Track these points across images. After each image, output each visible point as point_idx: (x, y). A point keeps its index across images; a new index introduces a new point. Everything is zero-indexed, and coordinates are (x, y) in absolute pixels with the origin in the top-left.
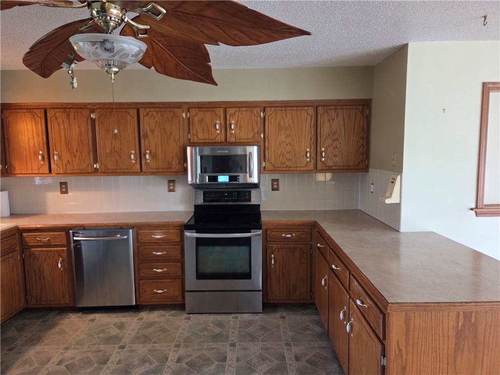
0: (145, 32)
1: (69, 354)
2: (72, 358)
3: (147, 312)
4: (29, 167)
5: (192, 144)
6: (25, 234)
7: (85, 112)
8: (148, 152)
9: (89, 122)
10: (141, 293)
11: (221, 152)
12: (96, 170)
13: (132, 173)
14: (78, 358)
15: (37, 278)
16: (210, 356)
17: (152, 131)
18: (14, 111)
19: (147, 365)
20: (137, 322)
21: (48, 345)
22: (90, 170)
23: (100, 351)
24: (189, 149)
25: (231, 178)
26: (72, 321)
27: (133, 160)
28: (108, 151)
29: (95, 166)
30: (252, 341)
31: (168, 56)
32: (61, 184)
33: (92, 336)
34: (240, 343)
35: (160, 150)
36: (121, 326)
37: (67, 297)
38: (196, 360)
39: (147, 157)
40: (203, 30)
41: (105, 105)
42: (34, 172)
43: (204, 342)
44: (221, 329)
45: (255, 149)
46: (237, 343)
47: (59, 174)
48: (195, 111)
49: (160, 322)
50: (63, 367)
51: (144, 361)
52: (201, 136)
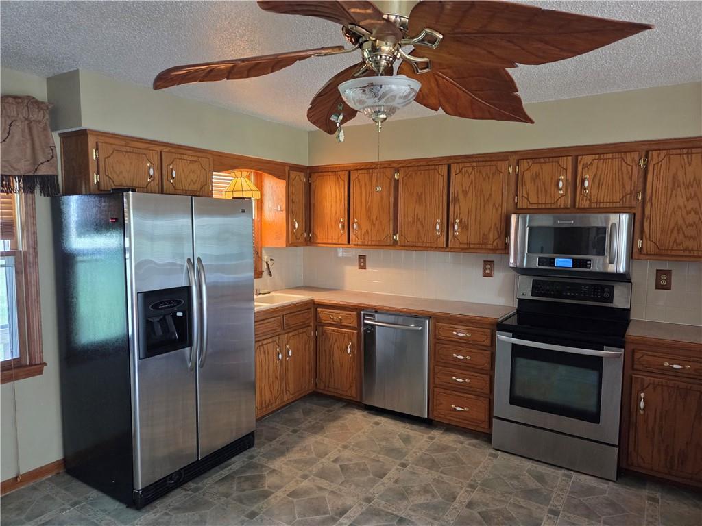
0: (426, 65)
1: (347, 454)
2: (349, 460)
3: (442, 432)
4: (330, 237)
5: (518, 211)
6: (319, 310)
7: (389, 172)
8: (457, 221)
9: (392, 184)
10: (435, 404)
11: (562, 222)
12: (395, 242)
13: (436, 248)
14: (355, 461)
15: (327, 361)
16: (514, 516)
17: (465, 193)
18: (321, 174)
19: (429, 497)
20: (427, 441)
21: (328, 438)
22: (389, 242)
23: (378, 461)
24: (514, 218)
25: (576, 263)
26: (356, 418)
27: (439, 231)
28: (410, 219)
29: (394, 237)
30: (588, 517)
31: (459, 91)
32: (360, 257)
33: (373, 440)
34: (566, 513)
35: (473, 218)
36: (407, 440)
37: (354, 388)
38: (493, 513)
39: (456, 227)
40: (492, 51)
41: (410, 163)
42: (334, 242)
43: (511, 494)
44: (538, 484)
45: (624, 218)
46: (561, 512)
47: (357, 245)
48: (528, 163)
49: (456, 449)
50: (337, 466)
51: (426, 490)
52: (533, 199)
